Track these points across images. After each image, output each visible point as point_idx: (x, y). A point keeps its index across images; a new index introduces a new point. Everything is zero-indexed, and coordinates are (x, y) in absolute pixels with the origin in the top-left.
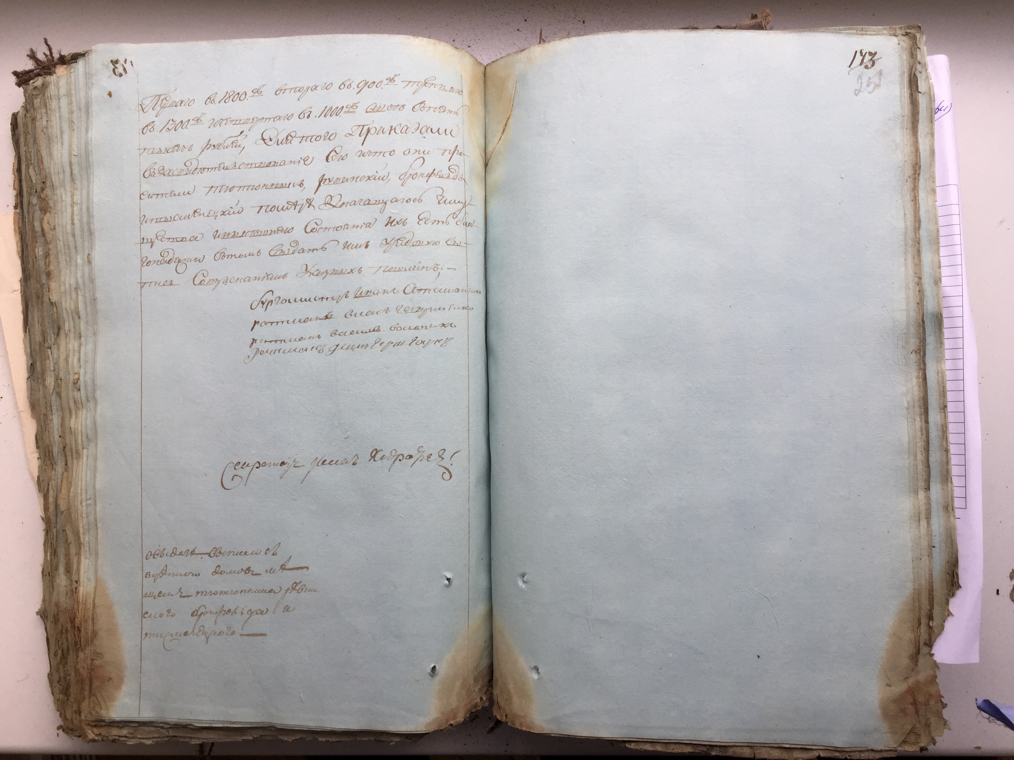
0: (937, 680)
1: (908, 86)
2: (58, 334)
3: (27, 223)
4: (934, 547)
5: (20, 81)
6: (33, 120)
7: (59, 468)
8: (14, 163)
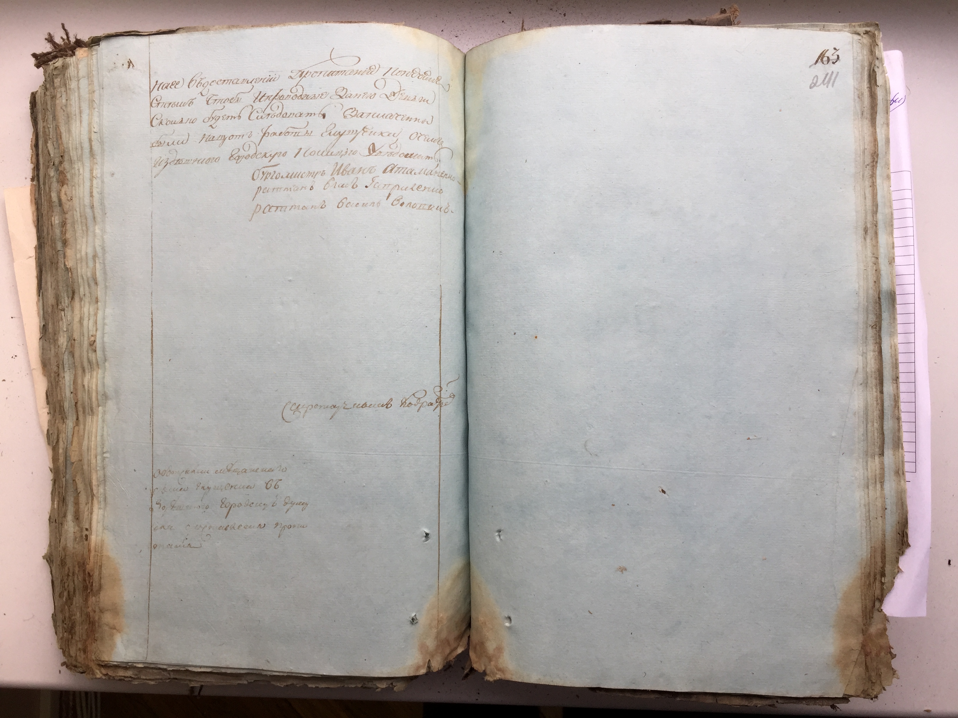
0: (888, 633)
1: (868, 81)
2: (73, 298)
3: (42, 194)
4: (886, 509)
5: (39, 63)
6: (52, 98)
7: (70, 423)
8: (32, 139)
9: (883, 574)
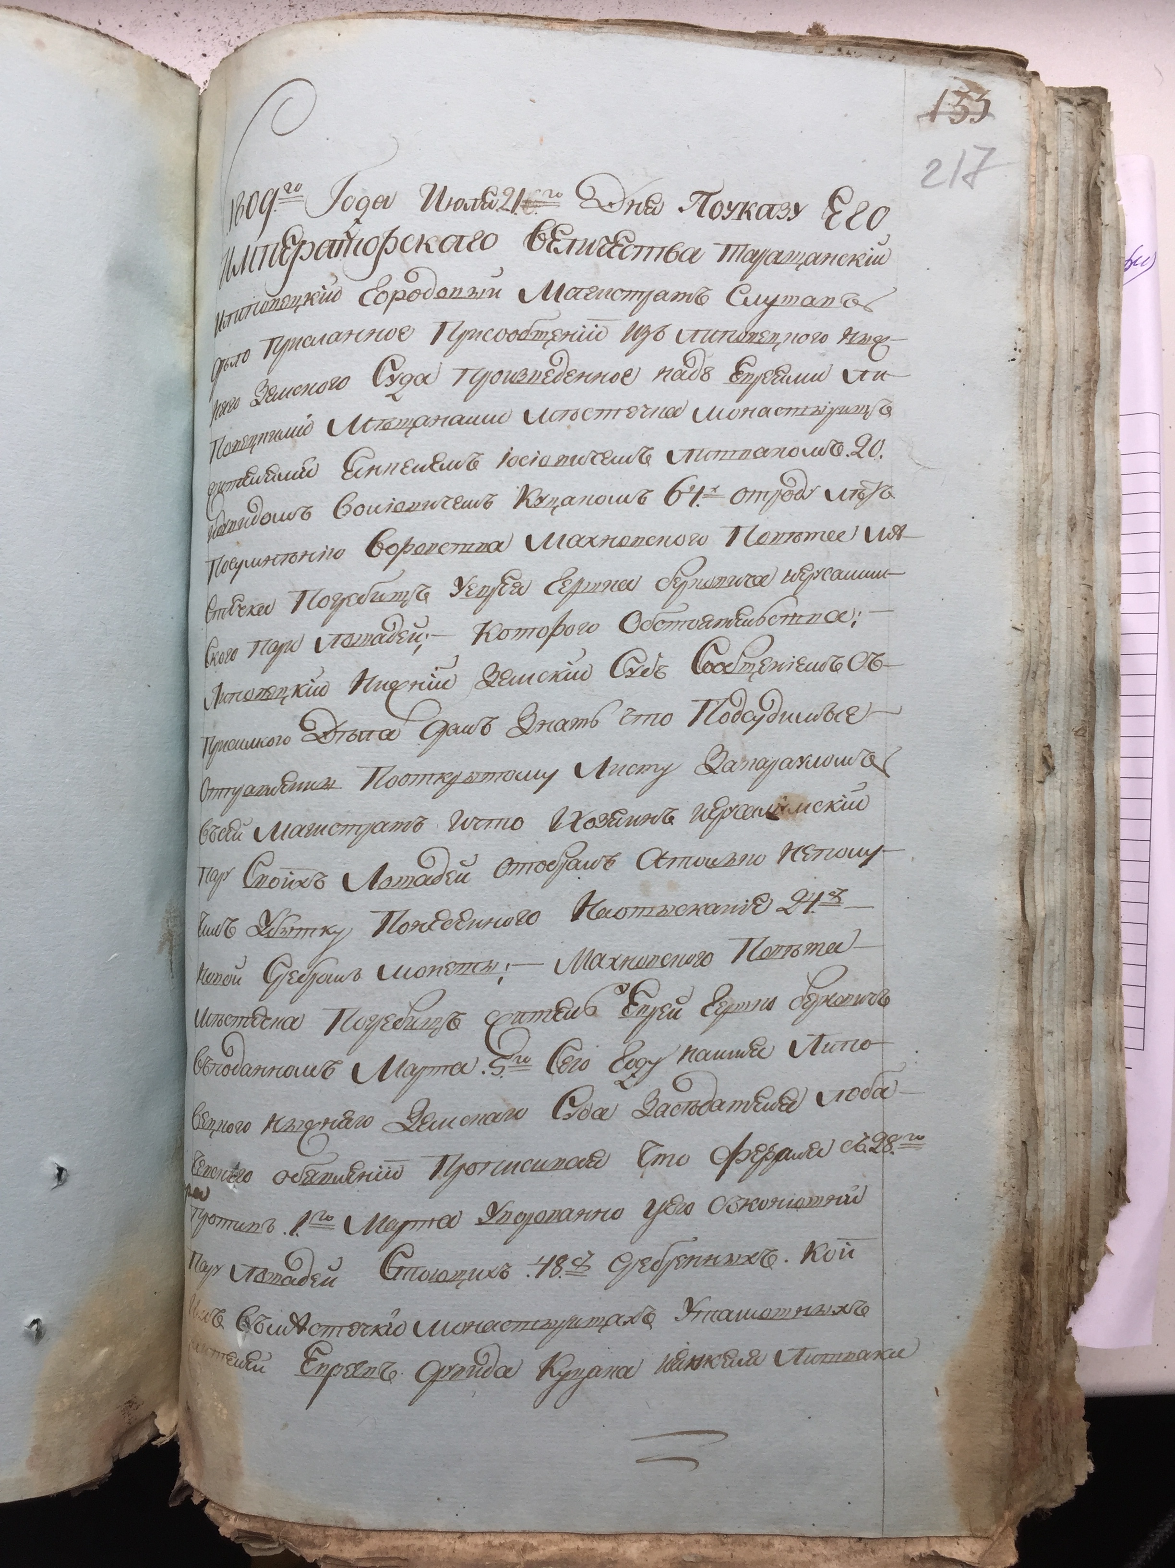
4: (1092, 1118)
9: (1083, 1254)
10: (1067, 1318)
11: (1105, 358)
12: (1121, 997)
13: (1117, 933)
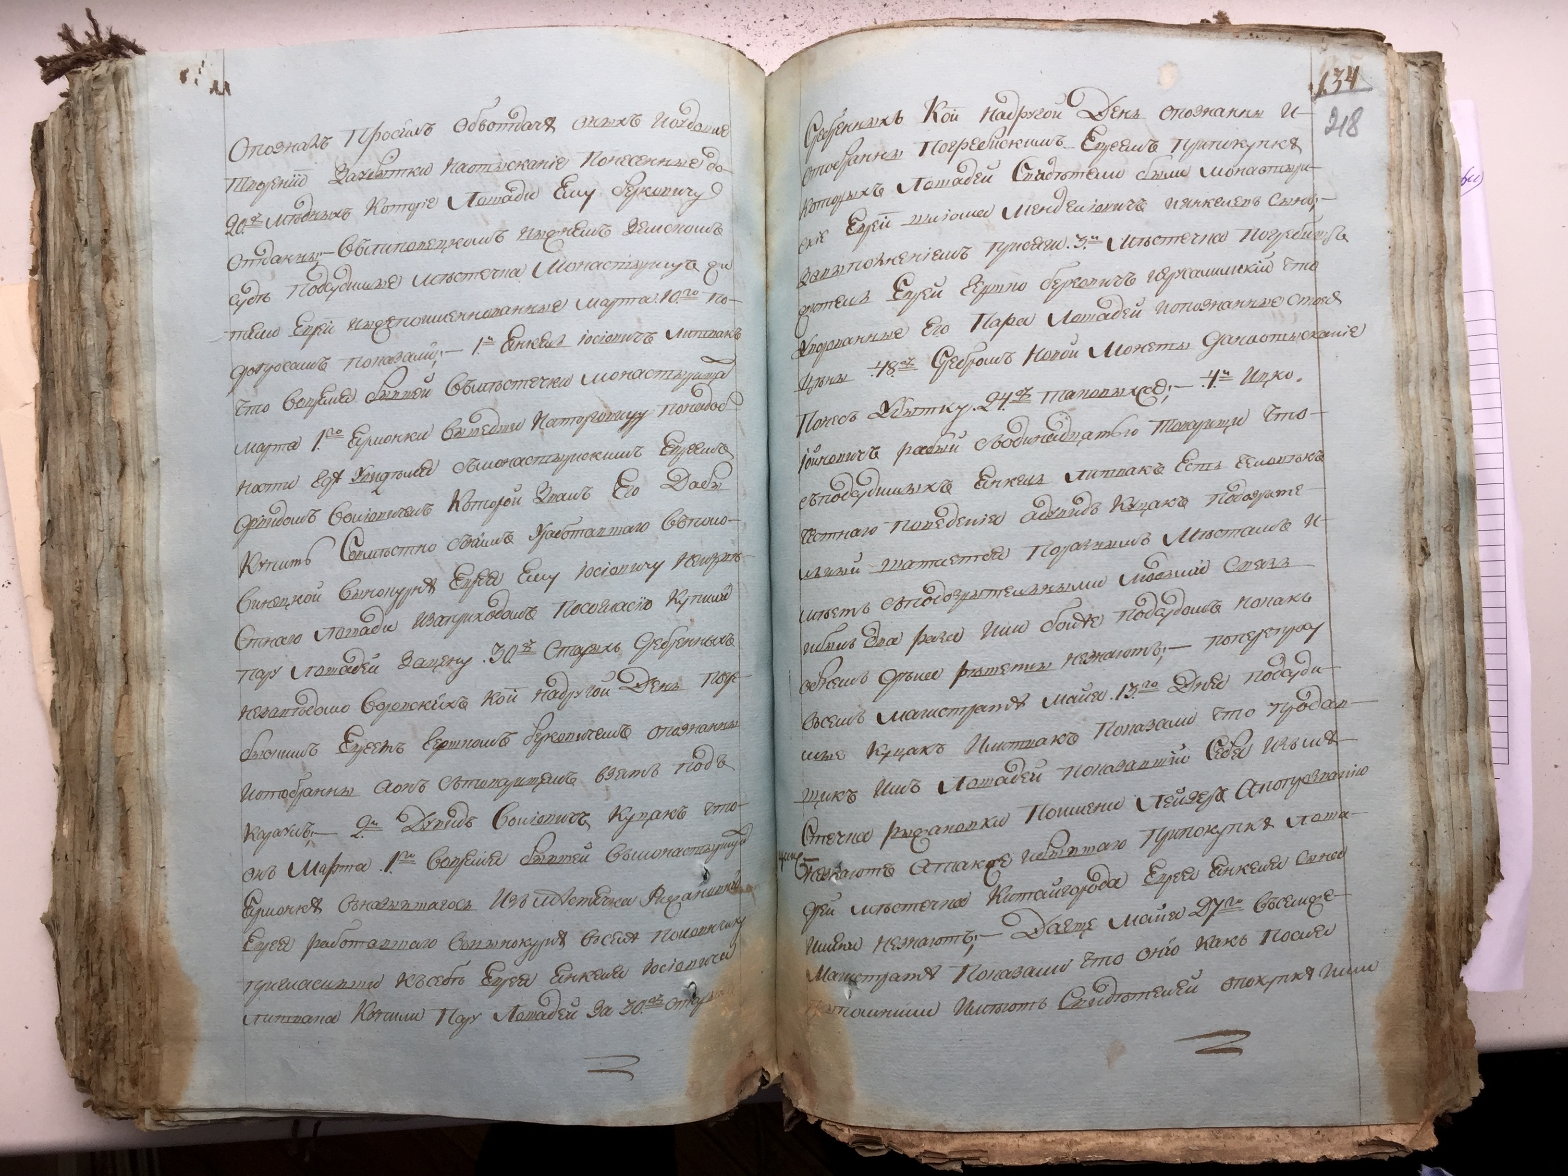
1: (1430, 138)
2: (122, 474)
3: (52, 297)
4: (1472, 816)
5: (49, 73)
7: (110, 689)
9: (1470, 919)
10: (1460, 968)
11: (1451, 252)
12: (1488, 726)
13: (1483, 678)
